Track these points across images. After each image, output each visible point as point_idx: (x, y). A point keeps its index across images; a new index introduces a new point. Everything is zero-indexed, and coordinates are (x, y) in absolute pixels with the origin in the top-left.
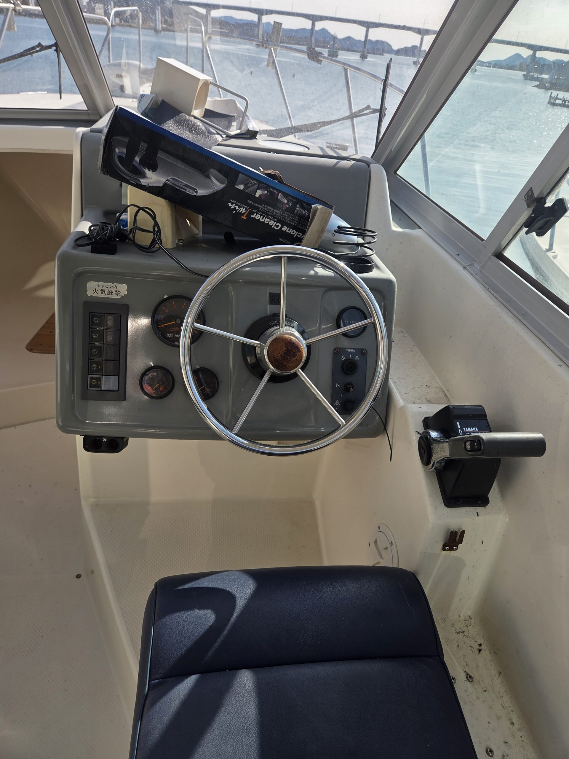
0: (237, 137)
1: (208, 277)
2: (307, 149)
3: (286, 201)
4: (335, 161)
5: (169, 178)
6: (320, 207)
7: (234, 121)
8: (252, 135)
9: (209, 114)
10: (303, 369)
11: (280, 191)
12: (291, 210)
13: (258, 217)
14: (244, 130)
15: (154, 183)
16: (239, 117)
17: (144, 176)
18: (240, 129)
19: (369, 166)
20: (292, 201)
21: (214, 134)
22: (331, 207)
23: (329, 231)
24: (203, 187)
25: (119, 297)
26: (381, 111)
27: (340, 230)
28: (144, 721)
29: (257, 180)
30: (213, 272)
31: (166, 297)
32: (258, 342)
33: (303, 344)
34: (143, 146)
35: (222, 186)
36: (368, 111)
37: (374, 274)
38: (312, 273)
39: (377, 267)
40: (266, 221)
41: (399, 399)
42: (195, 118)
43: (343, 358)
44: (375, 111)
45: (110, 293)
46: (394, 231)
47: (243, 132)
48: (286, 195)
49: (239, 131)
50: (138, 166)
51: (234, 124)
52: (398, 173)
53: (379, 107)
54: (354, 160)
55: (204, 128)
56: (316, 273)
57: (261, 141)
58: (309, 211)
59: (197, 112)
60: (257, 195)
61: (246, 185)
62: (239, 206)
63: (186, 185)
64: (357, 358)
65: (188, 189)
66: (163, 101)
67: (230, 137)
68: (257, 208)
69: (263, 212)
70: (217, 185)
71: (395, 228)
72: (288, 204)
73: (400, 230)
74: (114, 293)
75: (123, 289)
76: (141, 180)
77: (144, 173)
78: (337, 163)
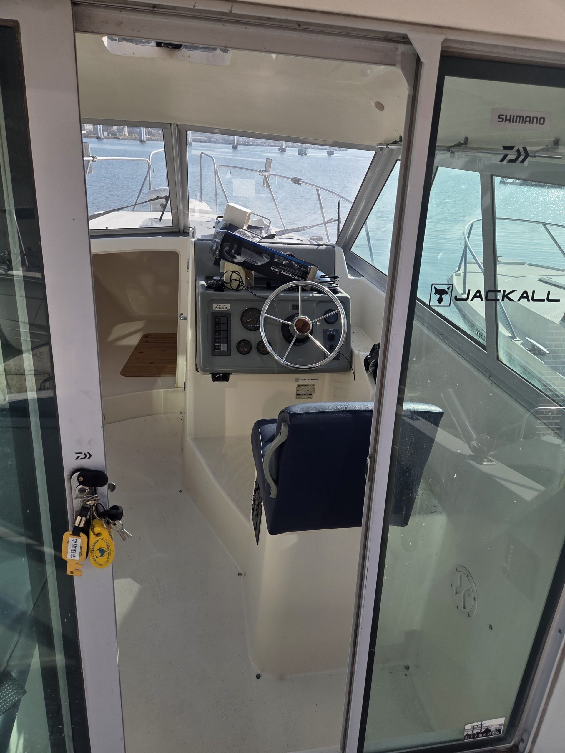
0: (266, 238)
1: (267, 298)
2: (302, 242)
3: (296, 265)
4: (317, 246)
5: (246, 258)
6: (312, 267)
7: (263, 230)
8: (273, 236)
9: (250, 227)
10: (311, 333)
11: (293, 261)
12: (299, 269)
13: (284, 273)
14: (269, 234)
15: (240, 261)
16: (265, 227)
17: (235, 258)
18: (267, 234)
19: (334, 248)
20: (299, 265)
21: (255, 237)
22: (317, 267)
23: (317, 278)
24: (260, 261)
25: (226, 310)
26: (338, 221)
27: (322, 276)
28: (263, 450)
29: (283, 257)
30: (269, 296)
31: (246, 309)
32: (290, 323)
33: (310, 322)
34: (236, 246)
35: (268, 260)
36: (332, 221)
37: (340, 295)
38: (311, 295)
39: (341, 293)
40: (288, 274)
41: (356, 351)
42: (245, 230)
43: (328, 333)
44: (335, 221)
45: (223, 308)
46: (349, 279)
47: (268, 235)
48: (296, 263)
49: (266, 235)
50: (233, 254)
51: (263, 231)
52: (351, 250)
53: (337, 219)
54: (326, 245)
55: (251, 236)
56: (313, 295)
57: (278, 239)
58: (307, 269)
59: (245, 227)
60: (283, 263)
61: (278, 259)
62: (276, 269)
63: (253, 261)
64: (335, 333)
65: (254, 263)
66: (230, 223)
67: (262, 238)
68: (283, 269)
69: (286, 271)
70: (266, 260)
71: (350, 277)
72: (297, 266)
73: (353, 278)
74: (224, 308)
75: (228, 306)
76: (234, 260)
77: (236, 257)
78: (318, 247)
